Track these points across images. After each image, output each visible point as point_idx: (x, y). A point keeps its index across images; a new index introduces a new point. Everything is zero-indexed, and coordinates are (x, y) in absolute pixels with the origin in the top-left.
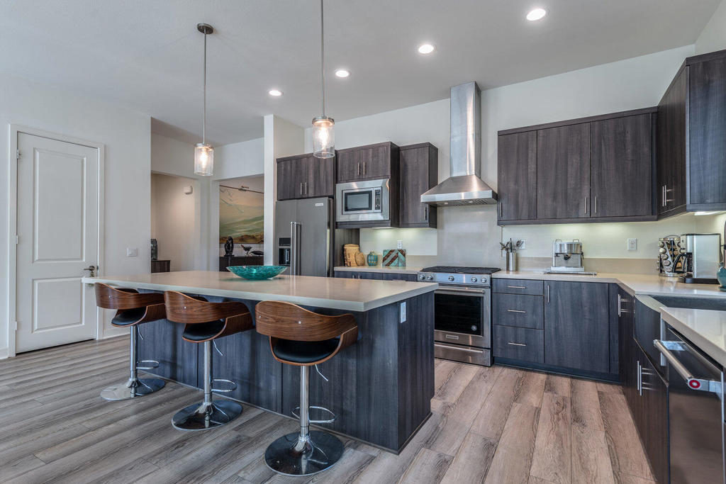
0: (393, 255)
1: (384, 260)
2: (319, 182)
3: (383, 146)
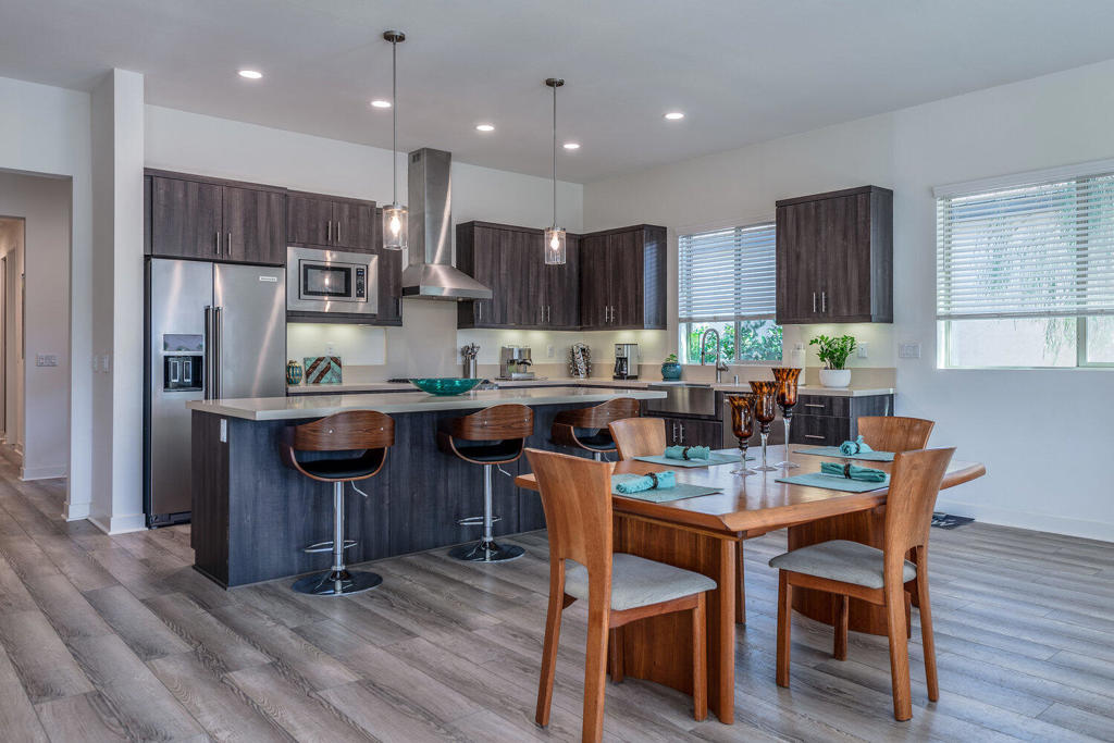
0: (323, 365)
1: (308, 374)
2: (256, 237)
3: (364, 205)
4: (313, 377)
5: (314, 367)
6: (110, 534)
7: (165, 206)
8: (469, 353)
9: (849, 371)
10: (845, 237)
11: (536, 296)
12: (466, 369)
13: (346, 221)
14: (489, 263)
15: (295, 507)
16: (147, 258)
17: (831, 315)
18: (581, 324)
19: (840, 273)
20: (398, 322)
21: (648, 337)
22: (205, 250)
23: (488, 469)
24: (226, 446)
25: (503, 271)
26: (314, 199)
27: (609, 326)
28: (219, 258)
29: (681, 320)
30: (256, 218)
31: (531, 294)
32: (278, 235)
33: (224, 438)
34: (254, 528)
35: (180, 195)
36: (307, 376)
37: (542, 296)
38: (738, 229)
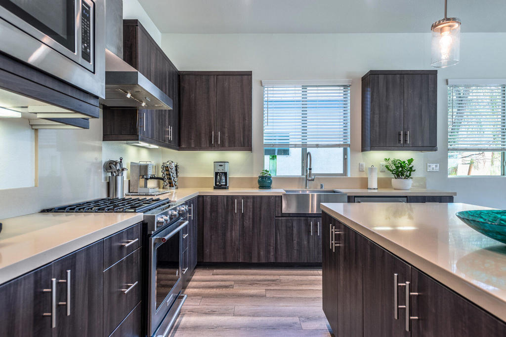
18: (179, 145)
38: (304, 87)
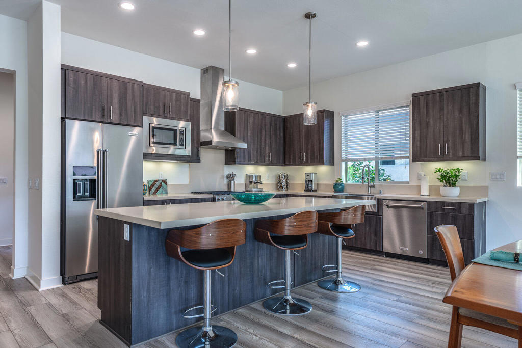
0: (158, 184)
1: (150, 189)
2: (126, 110)
3: (184, 94)
4: (152, 191)
5: (153, 185)
6: (40, 290)
7: (74, 88)
8: (230, 177)
9: (459, 188)
10: (461, 112)
11: (264, 148)
12: (229, 185)
13: (174, 102)
14: (242, 129)
15: (174, 284)
16: (63, 119)
17: (451, 156)
18: (285, 163)
19: (458, 132)
20: (199, 161)
21: (323, 169)
22: (97, 115)
23: (288, 252)
24: (129, 244)
25: (249, 134)
26: (157, 89)
27: (302, 163)
28: (105, 121)
29: (343, 160)
30: (126, 98)
31: (262, 146)
32: (138, 109)
33: (127, 237)
34: (148, 301)
35: (83, 82)
36: (150, 191)
37: (267, 147)
38: (377, 111)
